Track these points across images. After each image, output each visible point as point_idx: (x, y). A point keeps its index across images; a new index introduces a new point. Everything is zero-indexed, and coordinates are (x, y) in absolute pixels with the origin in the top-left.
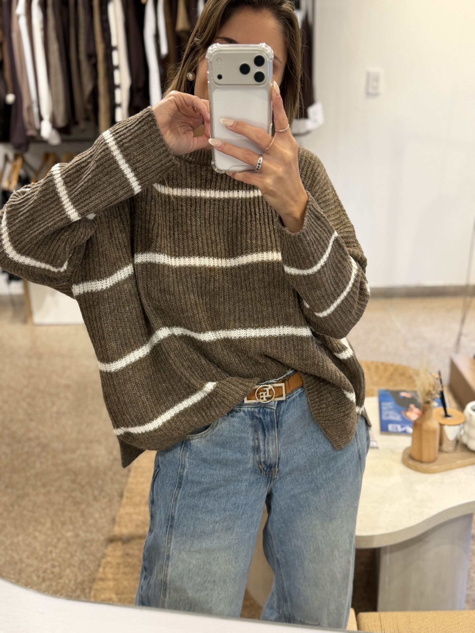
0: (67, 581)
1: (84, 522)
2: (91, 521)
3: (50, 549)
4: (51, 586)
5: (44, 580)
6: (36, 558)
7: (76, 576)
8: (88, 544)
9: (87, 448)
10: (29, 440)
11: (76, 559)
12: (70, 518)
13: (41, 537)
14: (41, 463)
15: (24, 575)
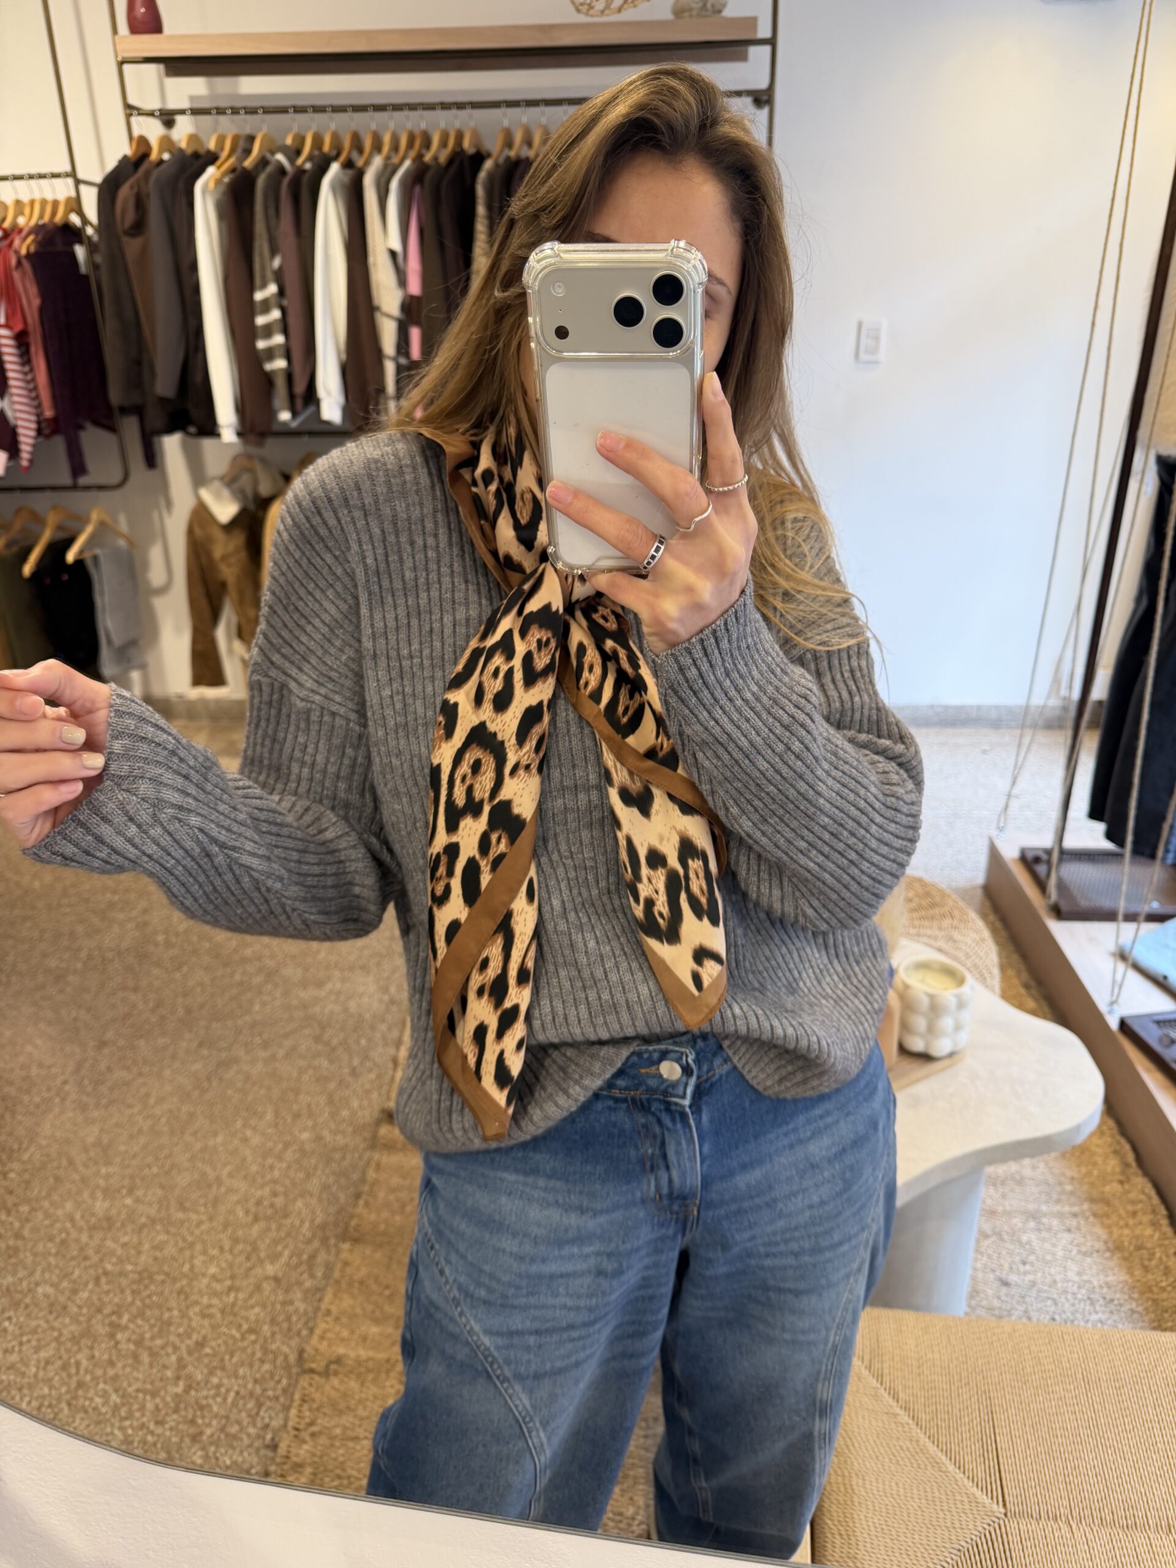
0: (298, 1223)
1: (333, 1115)
2: (345, 1113)
3: (270, 1161)
4: (268, 1229)
5: (256, 1219)
6: (245, 1177)
7: (313, 1212)
8: (337, 1156)
9: (344, 980)
10: (244, 960)
11: (315, 1181)
12: (309, 1105)
13: (256, 1140)
14: (263, 1004)
15: (222, 1209)
